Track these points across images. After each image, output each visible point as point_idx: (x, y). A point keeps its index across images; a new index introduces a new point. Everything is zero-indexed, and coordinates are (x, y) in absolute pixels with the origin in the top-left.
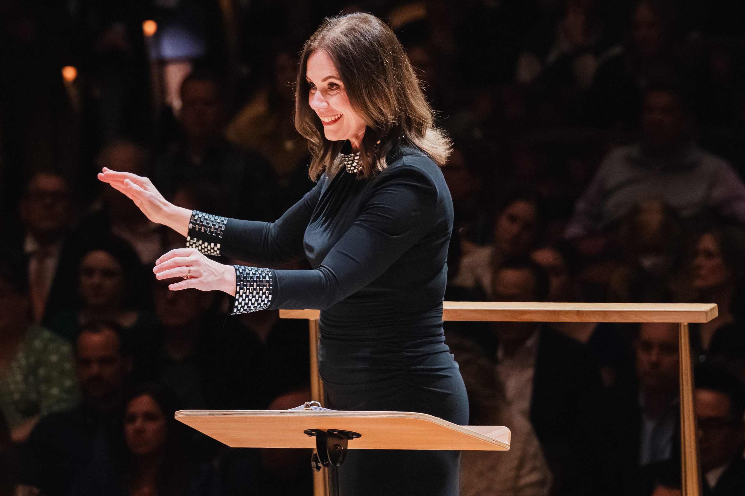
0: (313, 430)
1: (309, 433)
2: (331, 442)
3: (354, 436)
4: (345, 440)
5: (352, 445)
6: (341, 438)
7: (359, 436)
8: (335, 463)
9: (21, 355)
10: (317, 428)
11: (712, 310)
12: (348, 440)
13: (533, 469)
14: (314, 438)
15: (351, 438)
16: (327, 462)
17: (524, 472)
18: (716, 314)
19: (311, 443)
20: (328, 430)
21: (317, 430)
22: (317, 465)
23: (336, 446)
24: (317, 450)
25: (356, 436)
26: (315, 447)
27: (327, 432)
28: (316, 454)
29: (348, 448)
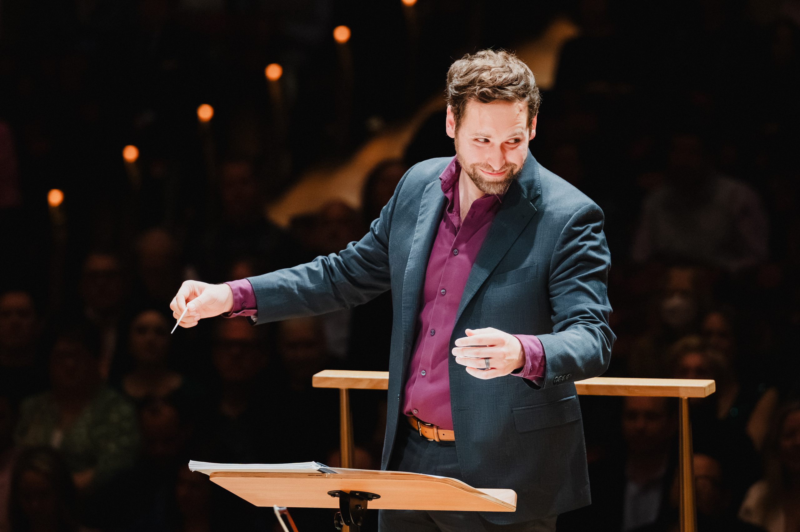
0: (337, 492)
1: (332, 494)
2: (353, 502)
3: (374, 497)
4: (365, 501)
5: (372, 505)
6: (362, 499)
7: (378, 497)
8: (356, 522)
10: (340, 490)
11: (709, 386)
12: (369, 501)
14: (337, 499)
15: (371, 499)
16: (348, 521)
19: (335, 503)
20: (351, 491)
21: (341, 491)
22: (340, 524)
23: (357, 506)
24: (340, 510)
25: (376, 497)
26: (338, 507)
27: (349, 493)
28: (339, 513)
29: (368, 508)
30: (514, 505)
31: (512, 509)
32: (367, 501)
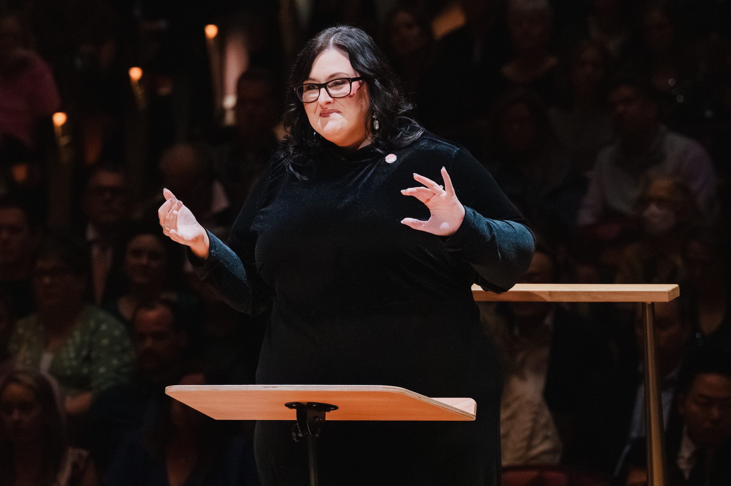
0: (293, 403)
1: (289, 405)
3: (332, 408)
4: (323, 412)
5: (330, 416)
6: (319, 411)
7: (336, 408)
8: (314, 433)
9: (77, 334)
11: (674, 290)
12: (326, 412)
13: (546, 438)
14: (295, 410)
15: (329, 410)
16: (307, 433)
17: (536, 441)
18: (678, 294)
19: (291, 415)
20: (307, 403)
21: (297, 403)
22: (297, 435)
23: (315, 417)
24: (297, 422)
25: (333, 409)
26: (296, 419)
27: (306, 404)
28: (297, 425)
29: (326, 419)
30: (474, 414)
31: (472, 418)
32: (325, 412)
